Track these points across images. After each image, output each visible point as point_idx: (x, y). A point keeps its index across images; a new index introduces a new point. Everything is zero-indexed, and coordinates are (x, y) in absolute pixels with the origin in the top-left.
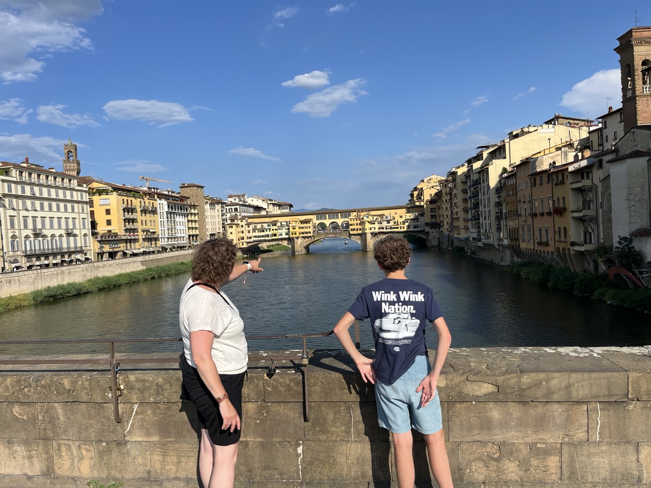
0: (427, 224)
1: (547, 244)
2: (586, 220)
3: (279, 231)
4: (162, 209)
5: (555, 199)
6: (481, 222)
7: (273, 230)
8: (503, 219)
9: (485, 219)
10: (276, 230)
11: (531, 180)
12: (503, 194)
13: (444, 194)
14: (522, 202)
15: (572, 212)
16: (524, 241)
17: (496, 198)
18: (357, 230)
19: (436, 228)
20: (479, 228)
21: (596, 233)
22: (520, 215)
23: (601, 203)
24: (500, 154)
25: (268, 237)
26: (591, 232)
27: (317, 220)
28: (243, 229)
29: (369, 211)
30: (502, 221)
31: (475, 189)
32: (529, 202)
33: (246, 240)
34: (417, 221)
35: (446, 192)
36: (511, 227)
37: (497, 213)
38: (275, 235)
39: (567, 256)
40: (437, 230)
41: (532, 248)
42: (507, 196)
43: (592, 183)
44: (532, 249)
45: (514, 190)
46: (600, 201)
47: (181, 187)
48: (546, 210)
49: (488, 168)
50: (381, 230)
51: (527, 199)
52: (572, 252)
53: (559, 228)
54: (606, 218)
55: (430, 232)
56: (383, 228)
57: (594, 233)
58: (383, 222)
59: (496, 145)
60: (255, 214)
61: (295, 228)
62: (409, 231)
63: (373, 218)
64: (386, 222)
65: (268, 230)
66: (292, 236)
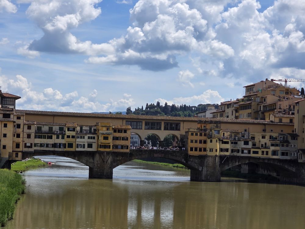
0: (303, 151)
3: (78, 140)
7: (68, 137)
10: (73, 137)
18: (200, 150)
25: (60, 147)
28: (20, 131)
33: (21, 148)
34: (287, 146)
38: (71, 145)
50: (235, 154)
56: (238, 151)
58: (239, 142)
61: (108, 137)
62: (274, 159)
63: (224, 135)
64: (243, 142)
65: (60, 136)
66: (102, 150)
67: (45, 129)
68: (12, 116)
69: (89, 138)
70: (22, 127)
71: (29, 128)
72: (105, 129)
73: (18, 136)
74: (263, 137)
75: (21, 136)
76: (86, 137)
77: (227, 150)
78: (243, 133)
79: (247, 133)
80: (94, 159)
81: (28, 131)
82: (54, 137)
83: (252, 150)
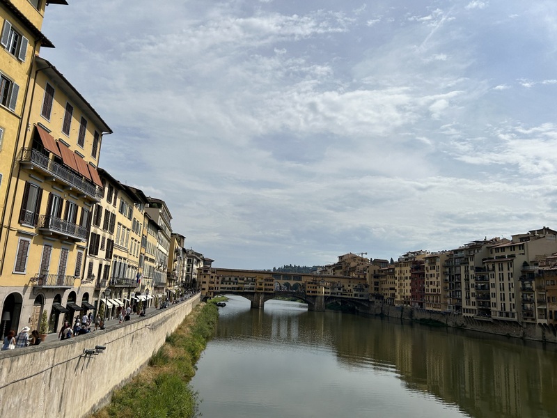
0: (373, 295)
3: (245, 285)
6: (493, 302)
7: (240, 283)
8: (534, 303)
10: (243, 283)
17: (521, 285)
18: (313, 292)
19: (380, 299)
24: (513, 250)
25: (235, 290)
31: (478, 274)
33: (213, 290)
34: (363, 291)
36: (553, 310)
38: (241, 288)
49: (512, 260)
55: (375, 302)
56: (335, 294)
58: (335, 289)
61: (262, 284)
62: (356, 299)
63: (326, 284)
65: (235, 283)
66: (258, 291)
67: (227, 279)
68: (209, 271)
69: (251, 284)
70: (214, 278)
72: (260, 279)
73: (212, 283)
74: (349, 286)
77: (329, 293)
79: (340, 283)
80: (254, 297)
81: (217, 280)
82: (232, 284)
83: (343, 293)
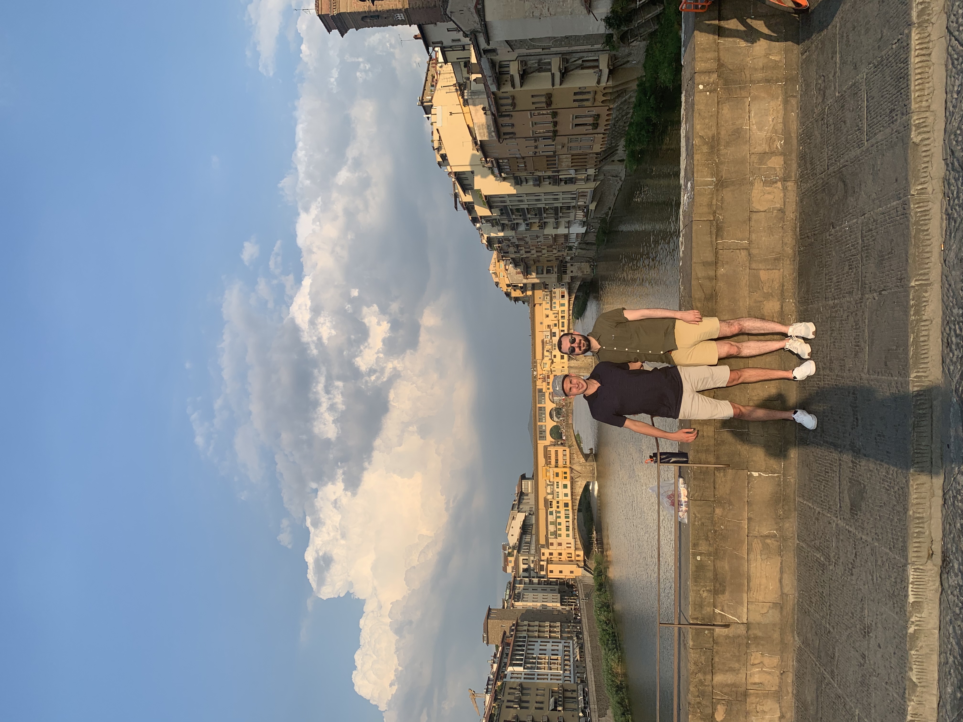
0: (560, 280)
1: (597, 117)
2: (565, 68)
3: (560, 498)
4: (519, 676)
5: (534, 107)
6: (561, 205)
8: (558, 176)
9: (557, 199)
11: (506, 139)
12: (523, 174)
13: (518, 255)
14: (536, 150)
15: (553, 85)
16: (591, 147)
17: (528, 184)
19: (566, 267)
20: (569, 208)
21: (584, 54)
22: (555, 152)
23: (543, 49)
24: (467, 179)
26: (583, 61)
27: (546, 440)
28: (555, 553)
29: (536, 362)
30: (560, 177)
31: (513, 214)
32: (536, 141)
33: (572, 551)
35: (515, 252)
36: (571, 165)
37: (550, 183)
39: (615, 90)
40: (568, 265)
41: (602, 136)
42: (526, 170)
43: (516, 60)
44: (604, 136)
45: (518, 160)
46: (541, 50)
47: (488, 643)
48: (549, 118)
49: (486, 196)
51: (532, 143)
52: (610, 83)
53: (574, 101)
54: (563, 43)
55: (571, 275)
57: (584, 57)
59: (454, 184)
60: (533, 532)
61: (556, 473)
63: (548, 356)
64: (553, 338)
65: (558, 515)
68: (542, 563)
69: (558, 488)
70: (551, 551)
71: (552, 544)
72: (548, 474)
73: (560, 554)
75: (560, 552)
76: (557, 490)
78: (544, 337)
79: (545, 333)
80: (577, 481)
81: (555, 545)
82: (559, 520)
83: (561, 328)
